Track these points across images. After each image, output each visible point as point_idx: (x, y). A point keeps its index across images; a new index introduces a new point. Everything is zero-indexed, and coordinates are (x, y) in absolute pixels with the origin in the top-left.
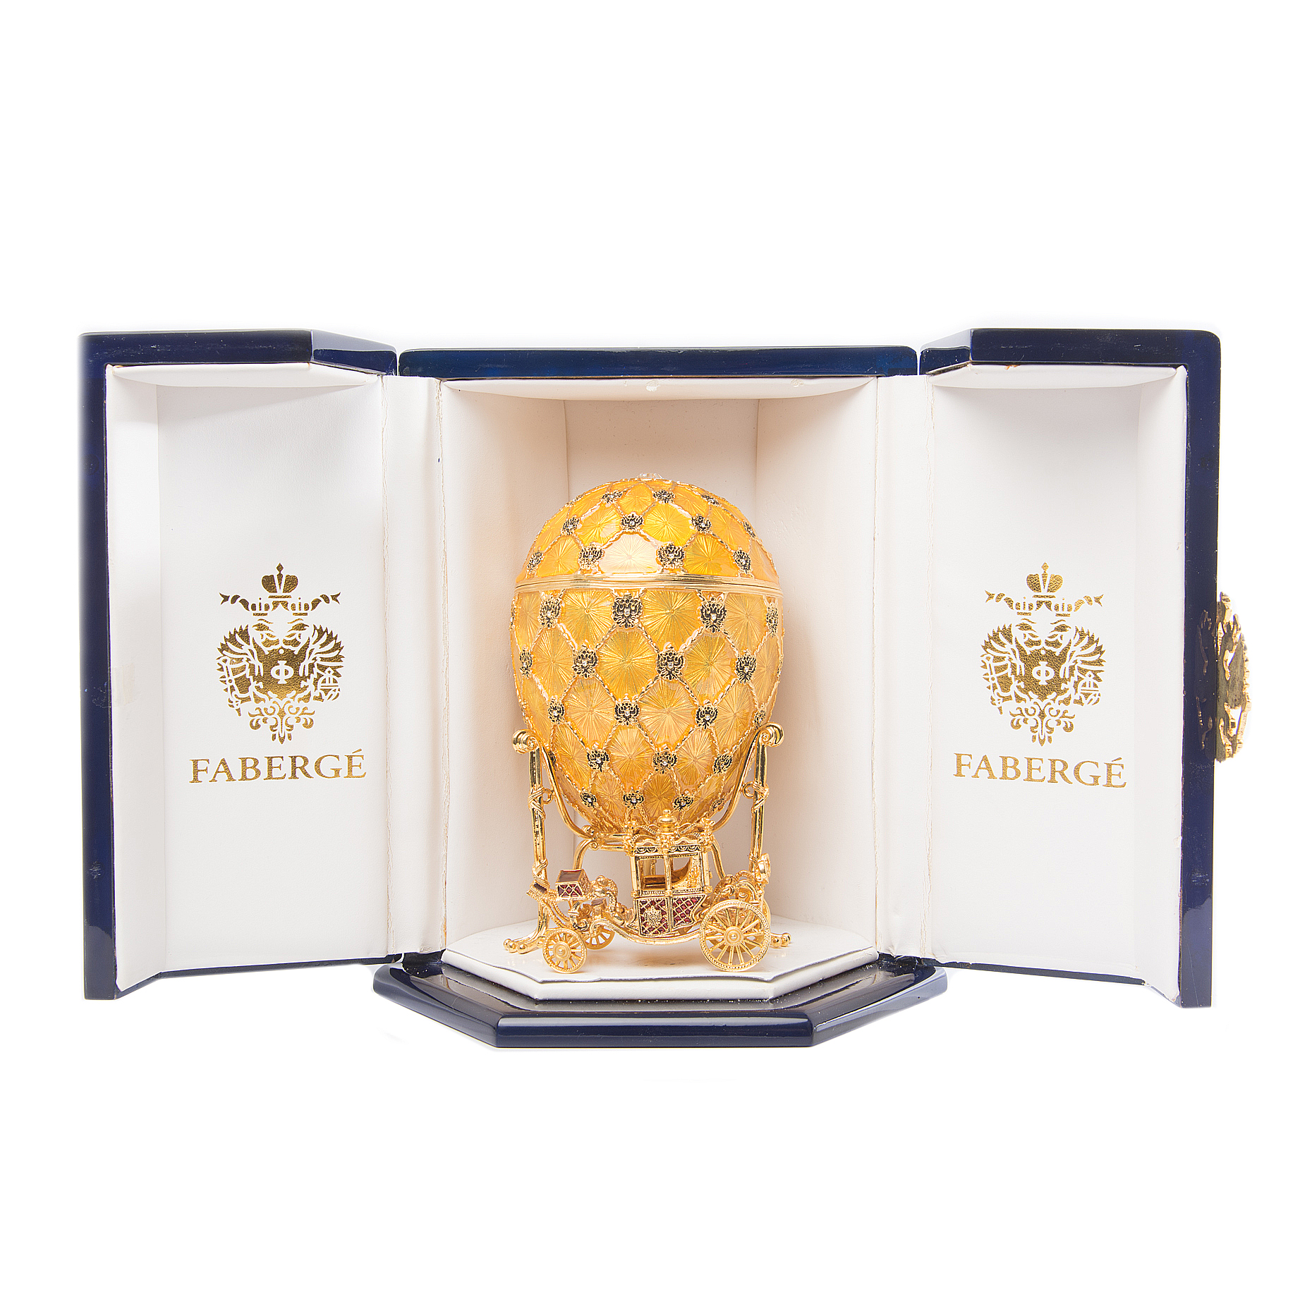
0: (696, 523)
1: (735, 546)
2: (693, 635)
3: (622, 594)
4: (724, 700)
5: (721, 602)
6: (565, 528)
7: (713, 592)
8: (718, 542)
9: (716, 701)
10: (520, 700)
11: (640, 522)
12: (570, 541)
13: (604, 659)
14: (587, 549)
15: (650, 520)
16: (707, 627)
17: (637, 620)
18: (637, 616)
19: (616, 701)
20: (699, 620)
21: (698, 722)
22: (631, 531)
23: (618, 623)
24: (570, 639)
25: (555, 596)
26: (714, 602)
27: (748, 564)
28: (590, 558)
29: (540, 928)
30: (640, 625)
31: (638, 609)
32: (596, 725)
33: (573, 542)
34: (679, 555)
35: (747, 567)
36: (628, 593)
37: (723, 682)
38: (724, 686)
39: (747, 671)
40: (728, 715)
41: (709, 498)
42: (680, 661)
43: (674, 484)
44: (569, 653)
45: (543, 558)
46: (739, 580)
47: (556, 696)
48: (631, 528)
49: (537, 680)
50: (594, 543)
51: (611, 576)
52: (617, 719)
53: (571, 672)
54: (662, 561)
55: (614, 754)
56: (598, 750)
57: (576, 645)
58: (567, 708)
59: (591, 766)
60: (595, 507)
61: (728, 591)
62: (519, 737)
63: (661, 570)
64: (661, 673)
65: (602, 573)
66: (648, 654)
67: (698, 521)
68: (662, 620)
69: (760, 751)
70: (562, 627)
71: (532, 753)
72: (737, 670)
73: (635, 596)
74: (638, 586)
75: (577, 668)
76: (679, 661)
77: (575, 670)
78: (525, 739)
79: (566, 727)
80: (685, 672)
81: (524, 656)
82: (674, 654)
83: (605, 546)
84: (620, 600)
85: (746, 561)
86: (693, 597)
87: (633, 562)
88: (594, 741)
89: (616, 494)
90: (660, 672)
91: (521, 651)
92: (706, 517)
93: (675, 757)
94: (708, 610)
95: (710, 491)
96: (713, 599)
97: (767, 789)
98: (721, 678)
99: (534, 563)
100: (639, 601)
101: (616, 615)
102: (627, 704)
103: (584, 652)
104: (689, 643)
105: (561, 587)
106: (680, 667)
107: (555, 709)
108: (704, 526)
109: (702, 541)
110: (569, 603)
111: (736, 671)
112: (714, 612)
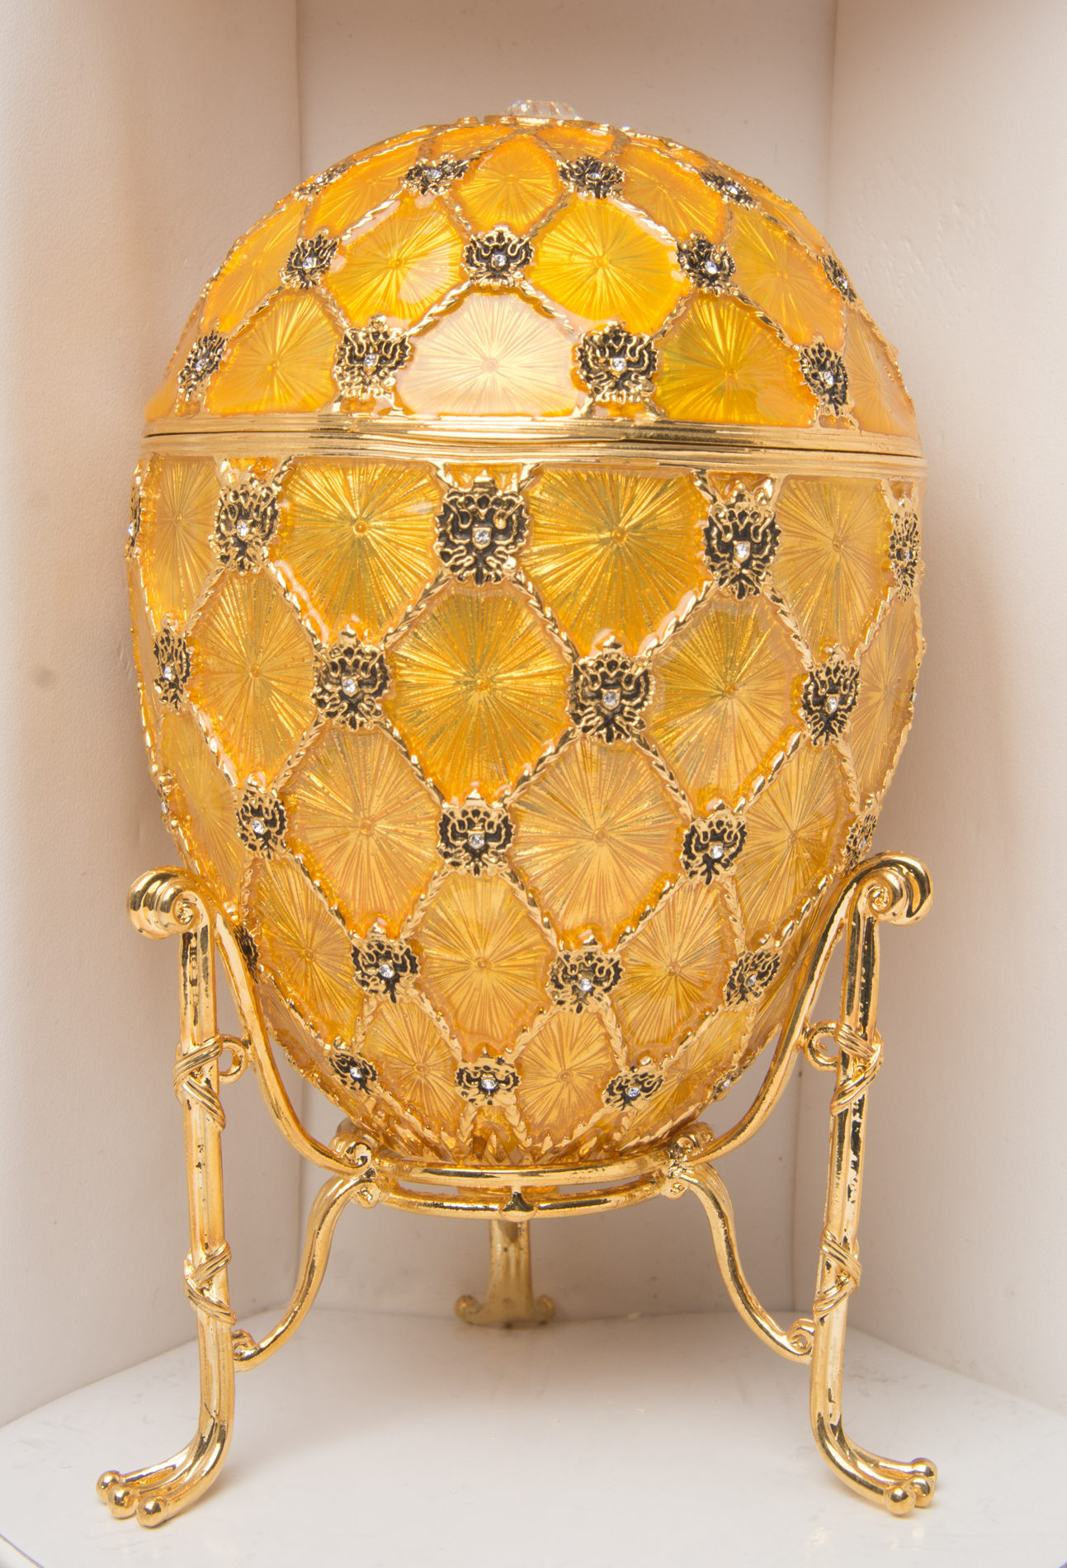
0: (691, 262)
1: (803, 331)
2: (679, 608)
3: (466, 478)
4: (766, 798)
5: (765, 500)
6: (295, 266)
7: (741, 476)
8: (754, 318)
9: (742, 801)
10: (155, 768)
11: (523, 256)
12: (307, 308)
13: (409, 675)
14: (361, 335)
15: (553, 249)
16: (722, 581)
17: (512, 562)
18: (512, 550)
19: (445, 805)
20: (699, 562)
21: (687, 865)
22: (496, 284)
23: (454, 568)
24: (305, 609)
25: (262, 477)
26: (743, 505)
27: (840, 385)
28: (371, 364)
29: (202, 1448)
30: (522, 578)
31: (516, 528)
32: (381, 869)
33: (316, 311)
34: (641, 361)
35: (837, 396)
36: (484, 478)
37: (763, 743)
38: (769, 756)
39: (833, 707)
40: (773, 837)
41: (720, 182)
42: (640, 686)
43: (621, 142)
44: (302, 649)
45: (229, 355)
46: (818, 436)
47: (262, 775)
48: (496, 273)
49: (204, 722)
50: (383, 319)
51: (436, 425)
52: (446, 855)
53: (306, 708)
54: (588, 379)
55: (434, 952)
56: (386, 941)
57: (324, 629)
58: (292, 810)
59: (364, 983)
60: (385, 205)
61: (782, 469)
62: (151, 890)
63: (584, 409)
64: (583, 724)
65: (407, 411)
66: (545, 664)
67: (696, 256)
68: (588, 561)
69: (862, 936)
70: (280, 572)
71: (187, 937)
72: (806, 706)
73: (508, 487)
74: (516, 458)
75: (326, 698)
76: (638, 685)
77: (321, 703)
78: (167, 897)
79: (289, 864)
80: (655, 717)
81: (166, 648)
82: (624, 666)
83: (415, 330)
84: (461, 499)
85: (836, 378)
86: (682, 490)
87: (501, 381)
88: (375, 915)
89: (447, 168)
90: (577, 718)
91: (157, 629)
92: (721, 243)
93: (616, 966)
94: (727, 529)
95: (725, 157)
96: (740, 497)
97: (877, 1047)
98: (758, 734)
99: (199, 369)
100: (519, 501)
101: (449, 543)
102: (476, 813)
103: (349, 652)
104: (668, 633)
105: (282, 448)
106: (640, 705)
107: (257, 812)
108: (712, 271)
109: (708, 315)
110: (302, 498)
111: (802, 713)
112: (743, 536)
